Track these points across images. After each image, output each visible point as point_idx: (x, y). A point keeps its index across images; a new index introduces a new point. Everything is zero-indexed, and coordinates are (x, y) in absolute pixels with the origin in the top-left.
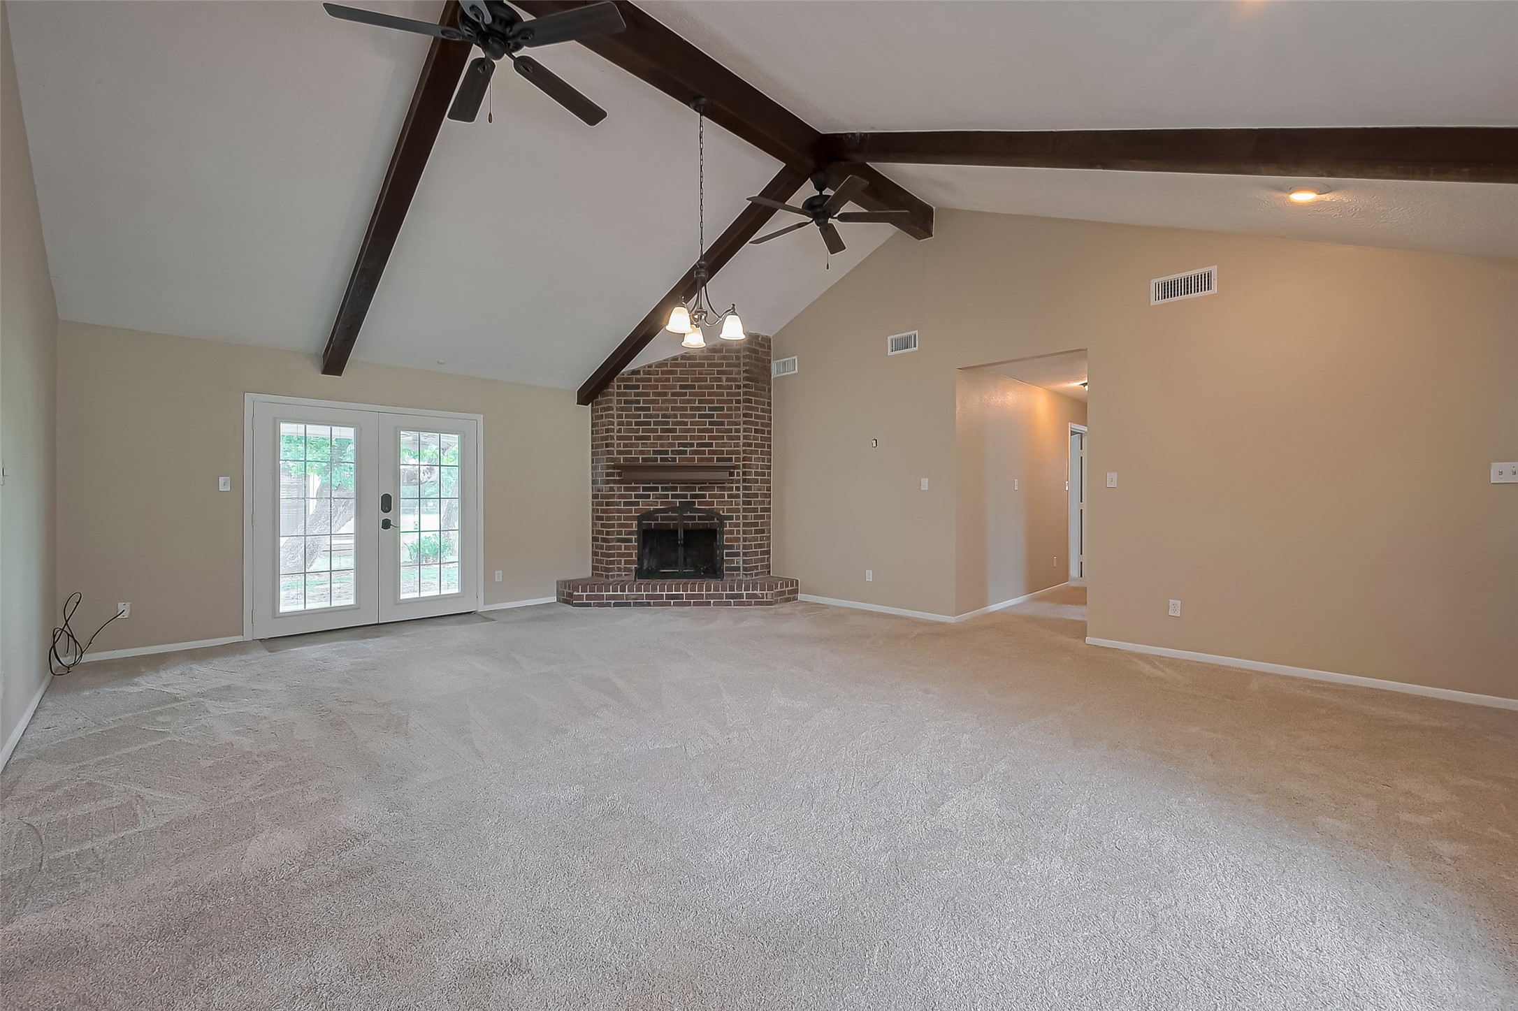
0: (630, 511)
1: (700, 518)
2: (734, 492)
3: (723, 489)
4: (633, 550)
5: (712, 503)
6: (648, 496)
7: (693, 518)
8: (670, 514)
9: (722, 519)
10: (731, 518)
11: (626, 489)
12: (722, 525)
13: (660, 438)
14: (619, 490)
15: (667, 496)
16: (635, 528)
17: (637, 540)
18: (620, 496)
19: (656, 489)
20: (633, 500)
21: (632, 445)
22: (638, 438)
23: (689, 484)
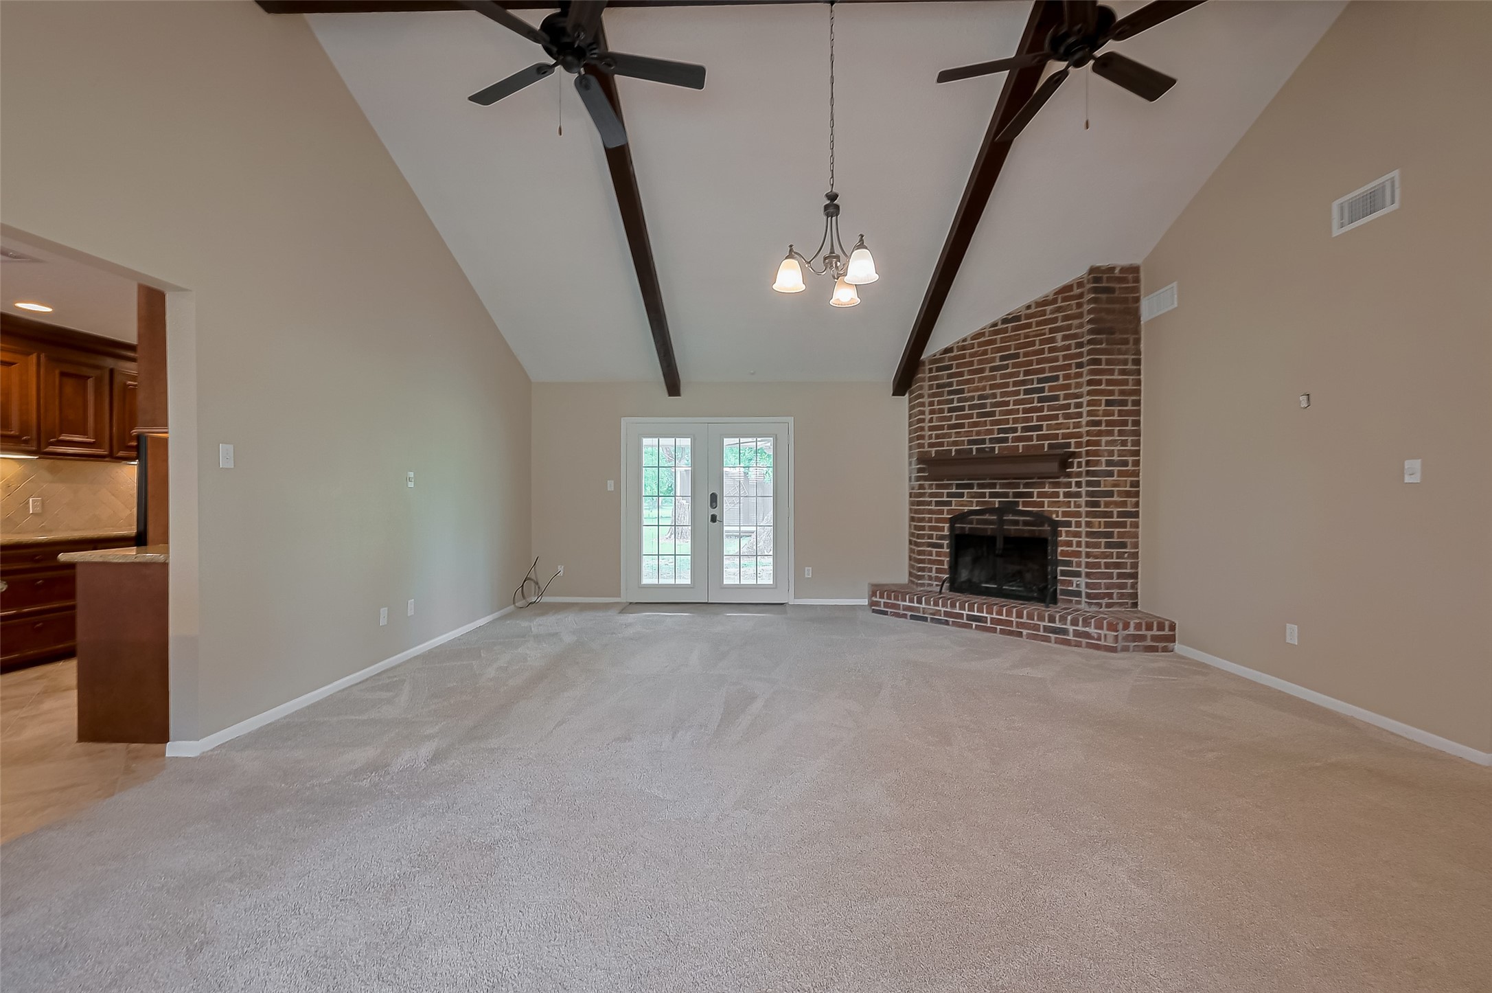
0: (942, 512)
1: (1026, 523)
2: (1074, 489)
3: (1057, 485)
4: (946, 557)
5: (1041, 504)
6: (962, 495)
7: (1016, 523)
8: (987, 517)
9: (1055, 525)
10: (1068, 524)
11: (938, 487)
12: (1056, 533)
13: (975, 424)
14: (930, 486)
15: (983, 496)
16: (946, 532)
17: (949, 546)
18: (932, 495)
19: (970, 486)
20: (945, 499)
21: (944, 436)
22: (951, 427)
23: (1012, 480)
